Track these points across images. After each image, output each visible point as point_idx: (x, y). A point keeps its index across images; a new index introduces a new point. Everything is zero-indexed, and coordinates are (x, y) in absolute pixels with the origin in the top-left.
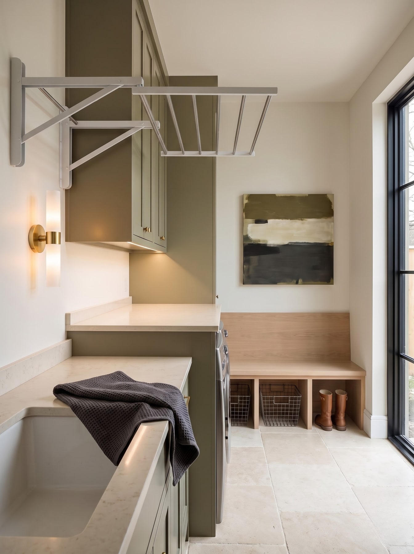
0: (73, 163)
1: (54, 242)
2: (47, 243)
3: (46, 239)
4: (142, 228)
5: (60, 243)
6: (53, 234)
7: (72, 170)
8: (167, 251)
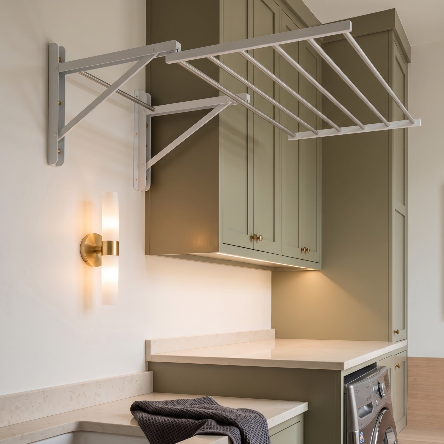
0: (152, 157)
1: (110, 252)
2: (102, 255)
3: (102, 251)
4: (248, 236)
5: (118, 254)
6: (110, 244)
7: (152, 167)
8: (322, 269)
